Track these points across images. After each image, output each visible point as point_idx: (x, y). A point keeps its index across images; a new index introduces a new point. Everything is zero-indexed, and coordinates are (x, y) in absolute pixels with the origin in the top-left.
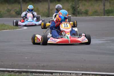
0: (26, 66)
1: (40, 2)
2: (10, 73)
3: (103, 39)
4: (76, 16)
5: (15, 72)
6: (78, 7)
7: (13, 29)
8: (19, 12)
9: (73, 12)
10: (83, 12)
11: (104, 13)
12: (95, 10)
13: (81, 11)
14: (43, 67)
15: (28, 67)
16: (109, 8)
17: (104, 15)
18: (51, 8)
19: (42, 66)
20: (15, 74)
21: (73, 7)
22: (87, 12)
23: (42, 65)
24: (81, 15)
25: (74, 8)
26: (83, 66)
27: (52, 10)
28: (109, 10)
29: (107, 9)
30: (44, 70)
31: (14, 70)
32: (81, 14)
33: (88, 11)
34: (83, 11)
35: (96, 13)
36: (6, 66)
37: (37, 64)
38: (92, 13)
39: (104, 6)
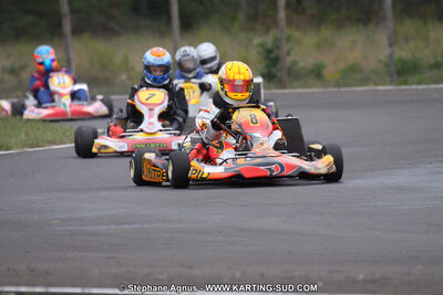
6: (288, 54)
9: (266, 71)
10: (303, 68)
12: (350, 63)
13: (296, 68)
17: (392, 83)
21: (269, 52)
22: (319, 70)
24: (295, 84)
25: (272, 55)
28: (403, 62)
33: (324, 67)
34: (301, 64)
35: (352, 75)
38: (337, 76)
39: (391, 45)
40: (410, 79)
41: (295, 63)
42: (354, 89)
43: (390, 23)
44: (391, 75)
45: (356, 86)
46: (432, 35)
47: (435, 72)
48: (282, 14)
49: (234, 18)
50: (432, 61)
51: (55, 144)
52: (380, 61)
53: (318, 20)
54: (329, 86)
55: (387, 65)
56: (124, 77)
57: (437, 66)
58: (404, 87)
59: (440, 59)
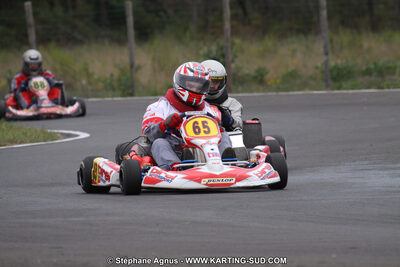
6: (233, 61)
10: (247, 75)
12: (290, 70)
13: (240, 74)
16: (339, 62)
22: (262, 76)
24: (240, 88)
27: (139, 68)
28: (339, 69)
33: (267, 73)
34: (247, 72)
35: (291, 80)
38: (278, 81)
39: (326, 54)
40: (344, 84)
42: (291, 93)
43: (326, 33)
44: (326, 81)
45: (293, 90)
46: (366, 45)
47: (367, 77)
48: (227, 25)
49: (186, 29)
50: (364, 68)
51: (16, 143)
52: (317, 68)
53: (263, 31)
54: (270, 91)
55: (323, 72)
56: (84, 82)
57: (368, 72)
58: (336, 92)
59: (372, 66)
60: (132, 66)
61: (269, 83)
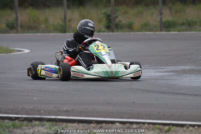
0: (37, 111)
1: (49, 7)
2: (14, 122)
3: (162, 69)
4: (113, 31)
5: (21, 119)
6: (117, 17)
7: (6, 53)
8: (13, 24)
9: (107, 25)
11: (161, 28)
14: (67, 112)
15: (42, 112)
16: (169, 18)
17: (161, 30)
18: (68, 18)
19: (64, 111)
20: (22, 122)
21: (109, 16)
22: (131, 25)
23: (65, 109)
25: (110, 18)
26: (131, 111)
27: (70, 21)
28: (169, 22)
29: (166, 20)
30: (69, 116)
31: (19, 116)
32: (121, 28)
34: (123, 22)
35: (146, 27)
36: (4, 110)
37: (55, 107)
39: (161, 14)
41: (120, 21)
50: (181, 22)
56: (43, 26)
57: (183, 24)
59: (185, 21)
60: (65, 18)
61: (135, 28)
